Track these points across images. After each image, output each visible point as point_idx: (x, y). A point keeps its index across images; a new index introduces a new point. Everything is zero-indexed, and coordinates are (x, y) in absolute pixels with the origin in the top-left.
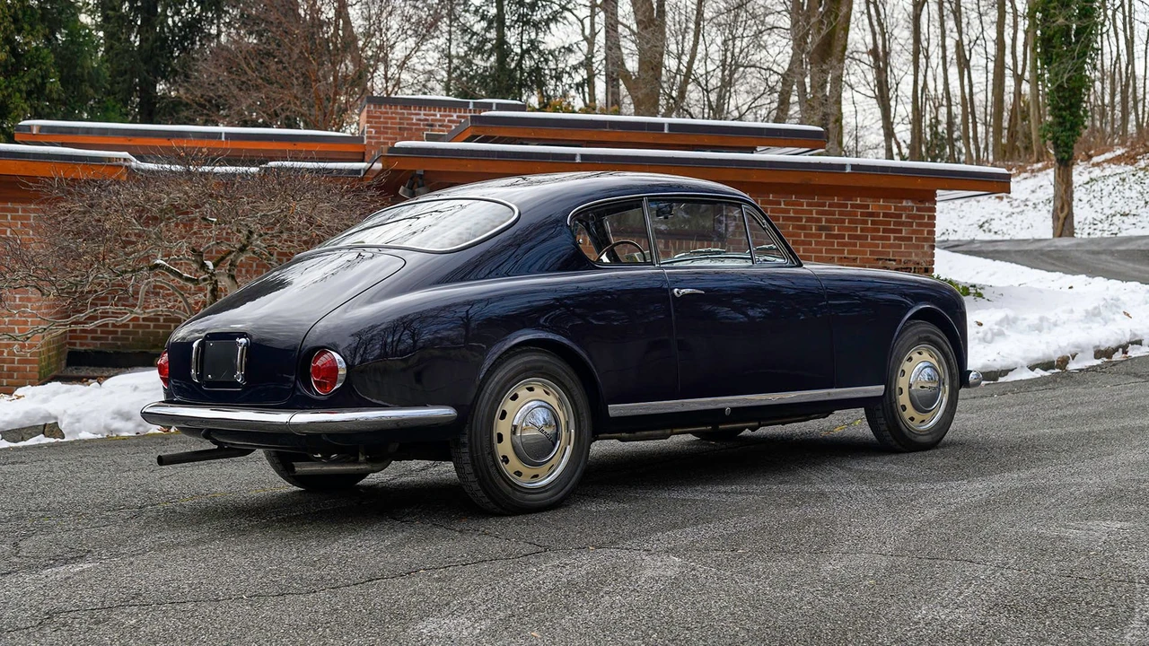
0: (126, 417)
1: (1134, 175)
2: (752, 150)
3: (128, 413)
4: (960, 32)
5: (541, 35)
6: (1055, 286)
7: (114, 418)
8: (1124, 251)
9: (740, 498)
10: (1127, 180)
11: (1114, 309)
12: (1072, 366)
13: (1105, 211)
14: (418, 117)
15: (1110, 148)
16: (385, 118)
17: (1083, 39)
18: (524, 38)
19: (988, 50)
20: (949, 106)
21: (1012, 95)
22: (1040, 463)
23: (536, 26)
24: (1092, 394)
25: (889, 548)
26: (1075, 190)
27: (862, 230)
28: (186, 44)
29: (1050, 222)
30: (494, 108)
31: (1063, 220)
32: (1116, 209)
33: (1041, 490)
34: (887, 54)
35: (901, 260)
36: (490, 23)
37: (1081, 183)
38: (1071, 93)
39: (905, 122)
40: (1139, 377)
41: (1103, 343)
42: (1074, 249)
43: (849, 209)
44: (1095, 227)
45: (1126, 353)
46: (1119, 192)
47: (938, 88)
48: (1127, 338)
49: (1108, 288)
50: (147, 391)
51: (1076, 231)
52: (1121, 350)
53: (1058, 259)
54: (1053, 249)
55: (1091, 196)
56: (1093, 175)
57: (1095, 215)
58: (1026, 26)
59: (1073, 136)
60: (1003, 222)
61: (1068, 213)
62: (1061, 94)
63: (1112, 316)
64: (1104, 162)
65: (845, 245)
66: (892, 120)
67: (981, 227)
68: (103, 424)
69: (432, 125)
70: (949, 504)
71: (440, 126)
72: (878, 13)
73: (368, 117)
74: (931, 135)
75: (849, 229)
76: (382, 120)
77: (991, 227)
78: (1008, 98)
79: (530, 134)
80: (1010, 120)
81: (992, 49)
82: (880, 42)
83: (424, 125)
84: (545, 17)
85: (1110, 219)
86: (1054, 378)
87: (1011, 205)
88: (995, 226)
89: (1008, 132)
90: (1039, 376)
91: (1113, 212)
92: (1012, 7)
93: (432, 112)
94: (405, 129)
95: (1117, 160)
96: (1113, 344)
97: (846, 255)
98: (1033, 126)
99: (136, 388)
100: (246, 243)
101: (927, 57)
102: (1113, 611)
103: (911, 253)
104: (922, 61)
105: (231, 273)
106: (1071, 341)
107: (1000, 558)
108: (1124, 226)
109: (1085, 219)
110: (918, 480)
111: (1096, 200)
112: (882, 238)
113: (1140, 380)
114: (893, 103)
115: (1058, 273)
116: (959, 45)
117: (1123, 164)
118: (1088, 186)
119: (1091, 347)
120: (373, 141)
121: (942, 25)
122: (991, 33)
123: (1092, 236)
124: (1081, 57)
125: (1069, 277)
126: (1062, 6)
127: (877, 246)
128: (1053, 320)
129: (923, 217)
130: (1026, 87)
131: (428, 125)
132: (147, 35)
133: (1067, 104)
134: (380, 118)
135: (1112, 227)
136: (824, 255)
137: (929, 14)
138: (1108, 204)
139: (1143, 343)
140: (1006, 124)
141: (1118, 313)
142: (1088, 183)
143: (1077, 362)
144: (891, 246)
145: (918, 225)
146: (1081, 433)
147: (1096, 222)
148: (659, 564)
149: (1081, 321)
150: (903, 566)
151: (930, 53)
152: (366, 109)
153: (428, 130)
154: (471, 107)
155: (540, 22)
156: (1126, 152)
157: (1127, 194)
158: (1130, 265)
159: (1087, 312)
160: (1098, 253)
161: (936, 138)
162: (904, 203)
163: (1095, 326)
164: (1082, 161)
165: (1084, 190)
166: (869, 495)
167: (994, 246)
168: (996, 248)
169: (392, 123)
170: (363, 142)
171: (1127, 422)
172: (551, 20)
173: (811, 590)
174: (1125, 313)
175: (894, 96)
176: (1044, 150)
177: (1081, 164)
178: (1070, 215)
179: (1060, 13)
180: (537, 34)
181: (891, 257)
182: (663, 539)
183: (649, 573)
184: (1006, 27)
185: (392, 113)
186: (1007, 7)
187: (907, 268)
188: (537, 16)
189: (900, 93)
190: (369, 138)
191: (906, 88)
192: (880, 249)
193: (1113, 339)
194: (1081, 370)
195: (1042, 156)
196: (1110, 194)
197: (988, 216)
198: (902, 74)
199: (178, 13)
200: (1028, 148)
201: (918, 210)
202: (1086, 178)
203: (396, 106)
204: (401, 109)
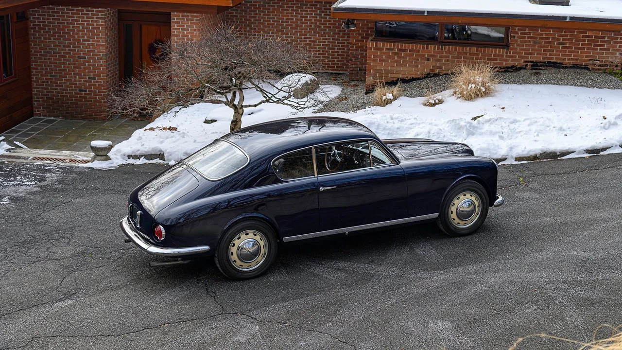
27: (582, 45)
35: (602, 61)
43: (576, 34)
65: (572, 52)
75: (575, 44)
97: (572, 57)
103: (609, 57)
112: (593, 49)
127: (590, 53)
129: (617, 38)
136: (560, 57)
144: (597, 53)
145: (614, 42)
181: (597, 59)
187: (606, 65)
192: (591, 55)
201: (615, 35)
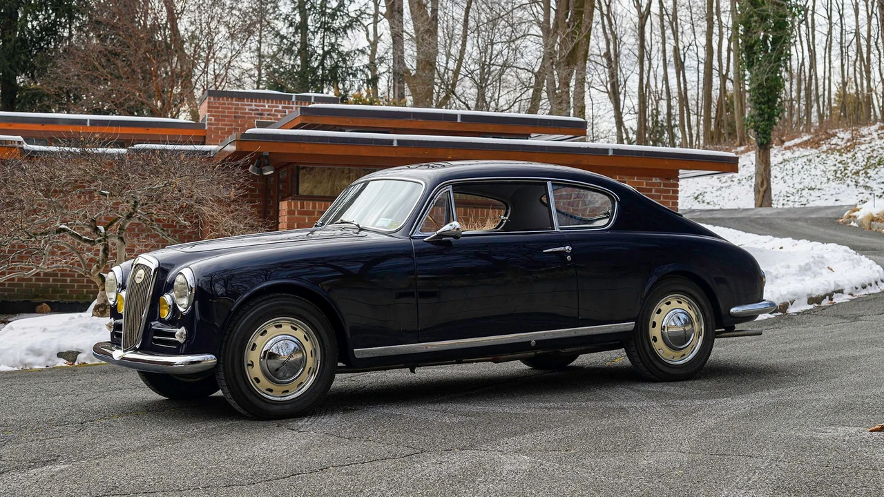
0: (37, 353)
1: (818, 157)
2: (527, 136)
3: (39, 349)
4: (676, 40)
5: (340, 40)
6: (768, 247)
7: (27, 354)
8: (816, 219)
9: (559, 412)
10: (813, 161)
11: (820, 264)
12: (791, 310)
13: (796, 186)
14: (250, 107)
15: (799, 135)
16: (223, 108)
17: (778, 47)
18: (325, 41)
19: (699, 54)
20: (669, 100)
21: (718, 91)
22: (783, 384)
23: (335, 32)
24: (811, 332)
25: (685, 447)
26: (772, 169)
28: (42, 45)
29: (752, 195)
30: (313, 100)
31: (764, 193)
32: (804, 184)
33: (788, 404)
34: (617, 56)
36: (297, 29)
37: (776, 163)
38: (769, 90)
39: (631, 112)
40: (845, 318)
41: (814, 292)
42: (775, 216)
44: (788, 199)
45: (832, 300)
46: (807, 170)
47: (658, 84)
48: (832, 288)
49: (812, 249)
50: (54, 331)
51: (773, 202)
52: (827, 297)
53: (763, 225)
54: (759, 216)
55: (785, 174)
56: (786, 157)
57: (787, 189)
58: (729, 35)
59: (770, 125)
60: (714, 195)
61: (767, 188)
62: (761, 91)
63: (819, 271)
64: (794, 146)
66: (621, 110)
67: (696, 198)
68: (18, 359)
69: (261, 114)
70: (722, 415)
71: (268, 115)
72: (611, 24)
73: (209, 107)
74: (653, 123)
76: (220, 110)
77: (704, 199)
78: (715, 93)
79: (349, 122)
80: (717, 112)
81: (702, 54)
82: (612, 46)
83: (255, 114)
84: (343, 25)
85: (800, 192)
86: (778, 320)
87: (720, 181)
88: (708, 198)
89: (715, 121)
90: (766, 318)
91: (802, 187)
92: (718, 19)
93: (262, 103)
94: (239, 117)
95: (804, 145)
96: (822, 293)
98: (736, 116)
99: (45, 330)
100: (132, 211)
101: (650, 60)
102: (866, 490)
104: (646, 63)
105: (120, 236)
106: (790, 290)
107: (772, 454)
108: (811, 198)
109: (780, 193)
110: (692, 397)
111: (789, 177)
113: (845, 320)
114: (622, 97)
115: (769, 236)
116: (676, 50)
117: (809, 148)
118: (782, 166)
119: (805, 295)
120: (213, 127)
121: (663, 33)
122: (702, 40)
123: (786, 207)
124: (777, 62)
125: (777, 239)
126: (762, 20)
128: (775, 273)
129: (669, 191)
130: (729, 86)
131: (258, 114)
132: (10, 36)
133: (766, 99)
134: (218, 108)
135: (802, 199)
137: (652, 24)
138: (798, 180)
139: (844, 291)
140: (713, 115)
141: (824, 268)
142: (781, 163)
143: (795, 307)
145: (665, 197)
146: (809, 362)
147: (788, 195)
148: (514, 461)
149: (796, 274)
150: (701, 460)
151: (652, 56)
152: (207, 100)
153: (258, 118)
154: (294, 99)
155: (339, 29)
156: (811, 138)
157: (813, 172)
158: (822, 230)
159: (800, 266)
160: (795, 220)
161: (657, 125)
162: (654, 180)
163: (807, 278)
164: (776, 145)
165: (778, 169)
166: (659, 409)
167: (711, 214)
168: (713, 216)
169: (228, 112)
170: (205, 127)
171: (842, 353)
172: (348, 27)
173: (636, 478)
174: (829, 268)
175: (623, 91)
176: (746, 136)
177: (775, 147)
178: (768, 189)
179: (760, 26)
180: (336, 39)
182: (511, 442)
183: (508, 467)
184: (714, 35)
185: (229, 104)
186: (714, 20)
188: (337, 24)
189: (627, 89)
190: (209, 124)
191: (633, 85)
193: (821, 288)
194: (798, 313)
195: (744, 141)
196: (800, 172)
197: (701, 190)
198: (629, 73)
199: (36, 18)
200: (732, 134)
201: (665, 185)
202: (780, 159)
203: (232, 98)
204: (236, 101)
